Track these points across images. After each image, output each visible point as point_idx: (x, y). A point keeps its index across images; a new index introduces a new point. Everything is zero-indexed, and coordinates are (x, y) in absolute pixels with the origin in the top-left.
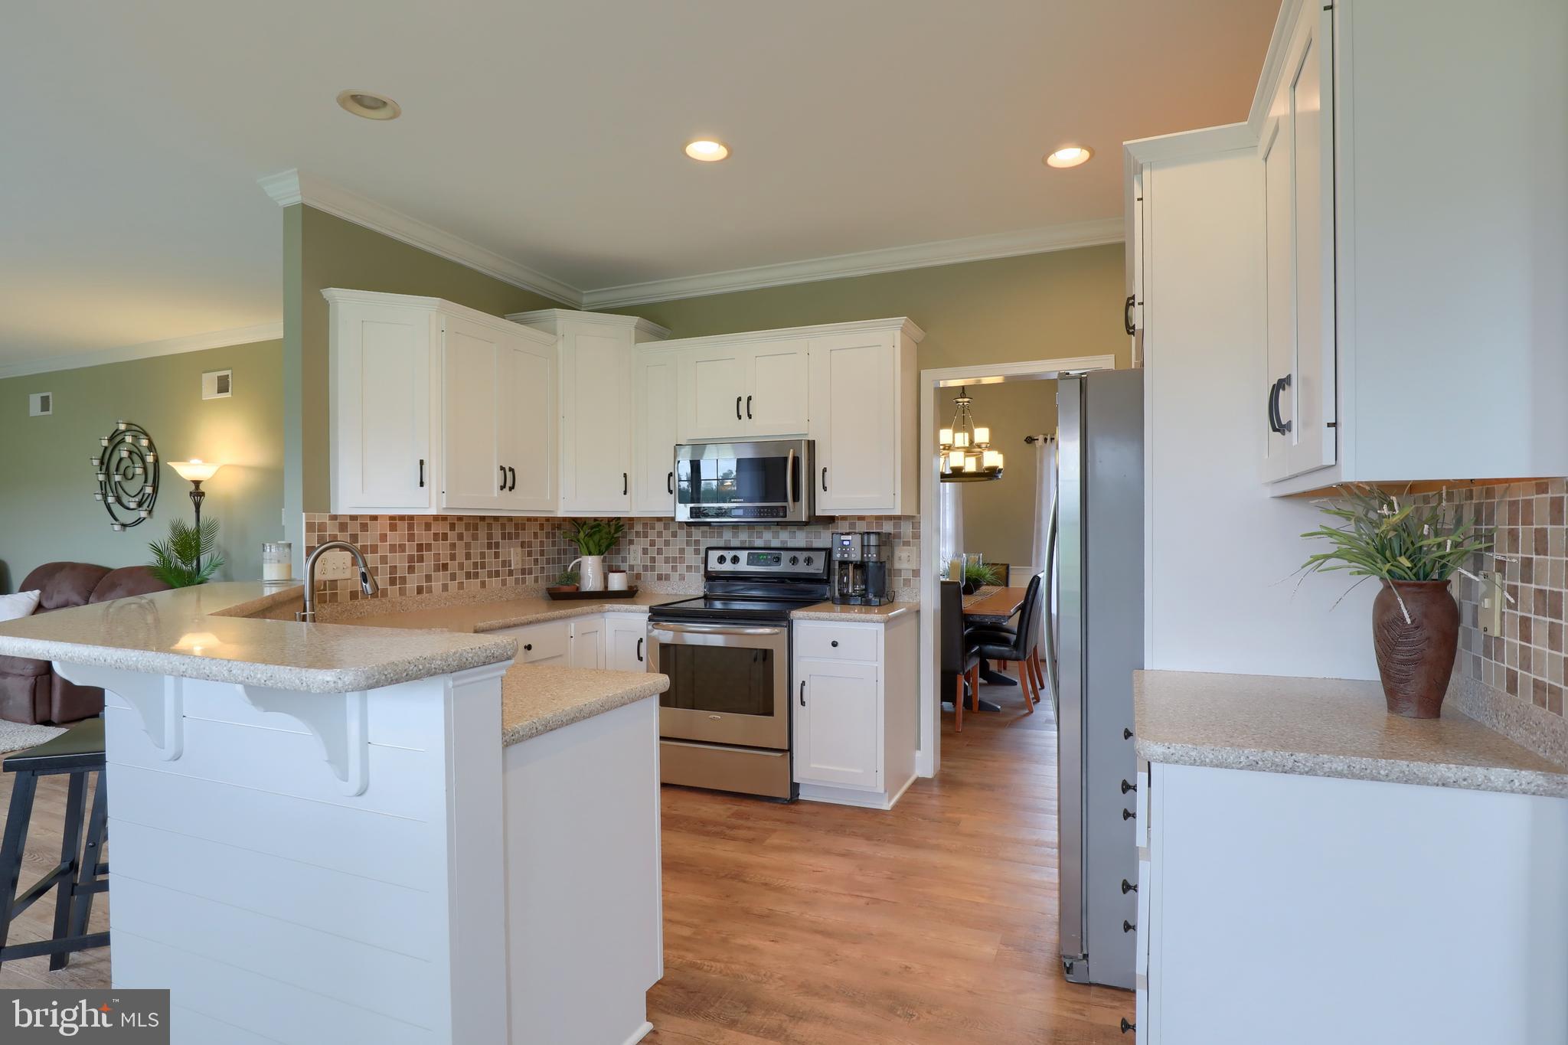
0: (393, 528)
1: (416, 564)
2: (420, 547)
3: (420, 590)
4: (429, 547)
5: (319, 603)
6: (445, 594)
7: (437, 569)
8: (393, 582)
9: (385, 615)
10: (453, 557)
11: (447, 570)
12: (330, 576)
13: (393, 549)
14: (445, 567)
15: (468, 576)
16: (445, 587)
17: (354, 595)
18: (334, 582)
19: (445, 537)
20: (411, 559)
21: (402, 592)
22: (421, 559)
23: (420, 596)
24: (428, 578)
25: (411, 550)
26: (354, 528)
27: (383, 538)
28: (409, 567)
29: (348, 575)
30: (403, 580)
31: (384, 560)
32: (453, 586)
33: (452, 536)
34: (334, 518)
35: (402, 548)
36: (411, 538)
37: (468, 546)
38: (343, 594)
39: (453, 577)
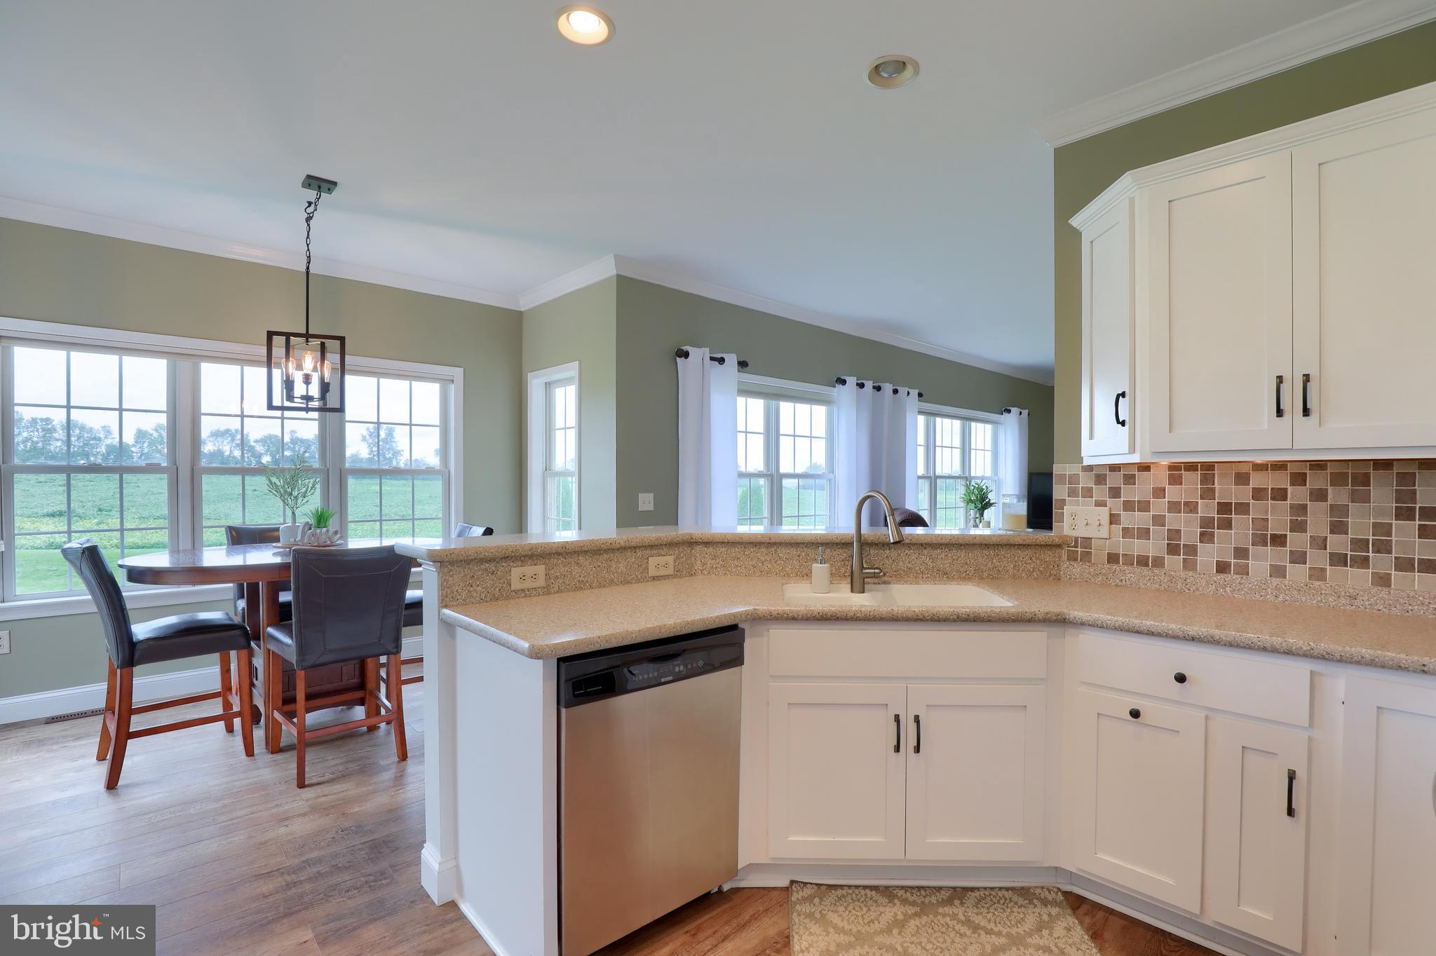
0: (1175, 480)
1: (1216, 531)
2: (1224, 508)
3: (1222, 568)
4: (1243, 508)
5: (1068, 560)
6: (1276, 581)
7: (1260, 540)
8: (1173, 549)
9: (1158, 590)
10: (1299, 527)
11: (1283, 544)
12: (1081, 532)
13: (1174, 507)
14: (1279, 540)
15: (1339, 560)
16: (1278, 571)
17: (1113, 558)
18: (1087, 541)
19: (1280, 494)
20: (1206, 523)
21: (1189, 565)
22: (1227, 525)
23: (1222, 576)
24: (1241, 553)
25: (1208, 509)
26: (1114, 480)
27: (1159, 493)
28: (1202, 534)
29: (1104, 532)
30: (1191, 550)
31: (1159, 520)
32: (1298, 574)
33: (1297, 494)
34: (1090, 468)
35: (1191, 507)
36: (1208, 493)
37: (1339, 511)
38: (1100, 556)
39: (1298, 558)
